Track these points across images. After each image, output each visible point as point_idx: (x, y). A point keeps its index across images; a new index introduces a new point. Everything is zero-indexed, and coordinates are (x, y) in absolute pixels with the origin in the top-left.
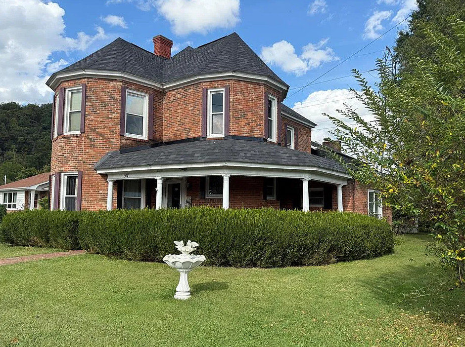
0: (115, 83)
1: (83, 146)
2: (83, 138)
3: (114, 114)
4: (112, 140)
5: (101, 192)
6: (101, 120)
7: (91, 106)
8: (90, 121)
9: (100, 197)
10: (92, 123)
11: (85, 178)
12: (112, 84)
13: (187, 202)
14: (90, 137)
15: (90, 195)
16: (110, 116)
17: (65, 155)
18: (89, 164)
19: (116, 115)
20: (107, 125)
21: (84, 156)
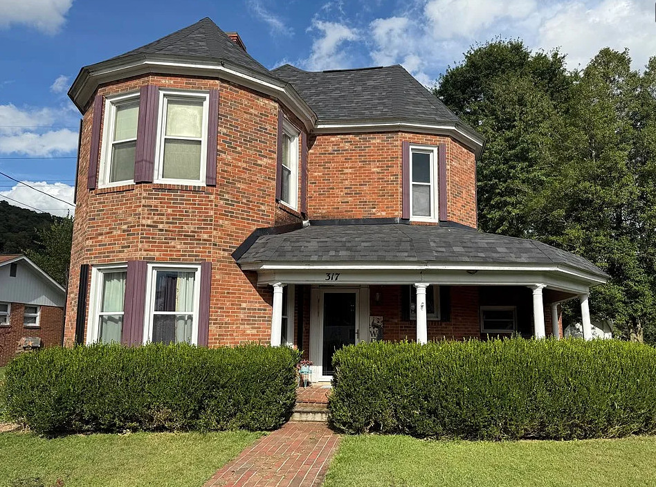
0: (267, 102)
1: (212, 213)
2: (212, 197)
3: (265, 159)
4: (263, 208)
5: (244, 305)
6: (244, 165)
7: (227, 135)
8: (225, 164)
9: (242, 316)
10: (229, 169)
11: (217, 277)
12: (262, 102)
13: (374, 326)
14: (226, 196)
15: (224, 312)
16: (259, 162)
17: (161, 226)
18: (224, 250)
19: (270, 161)
20: (254, 178)
21: (214, 233)
